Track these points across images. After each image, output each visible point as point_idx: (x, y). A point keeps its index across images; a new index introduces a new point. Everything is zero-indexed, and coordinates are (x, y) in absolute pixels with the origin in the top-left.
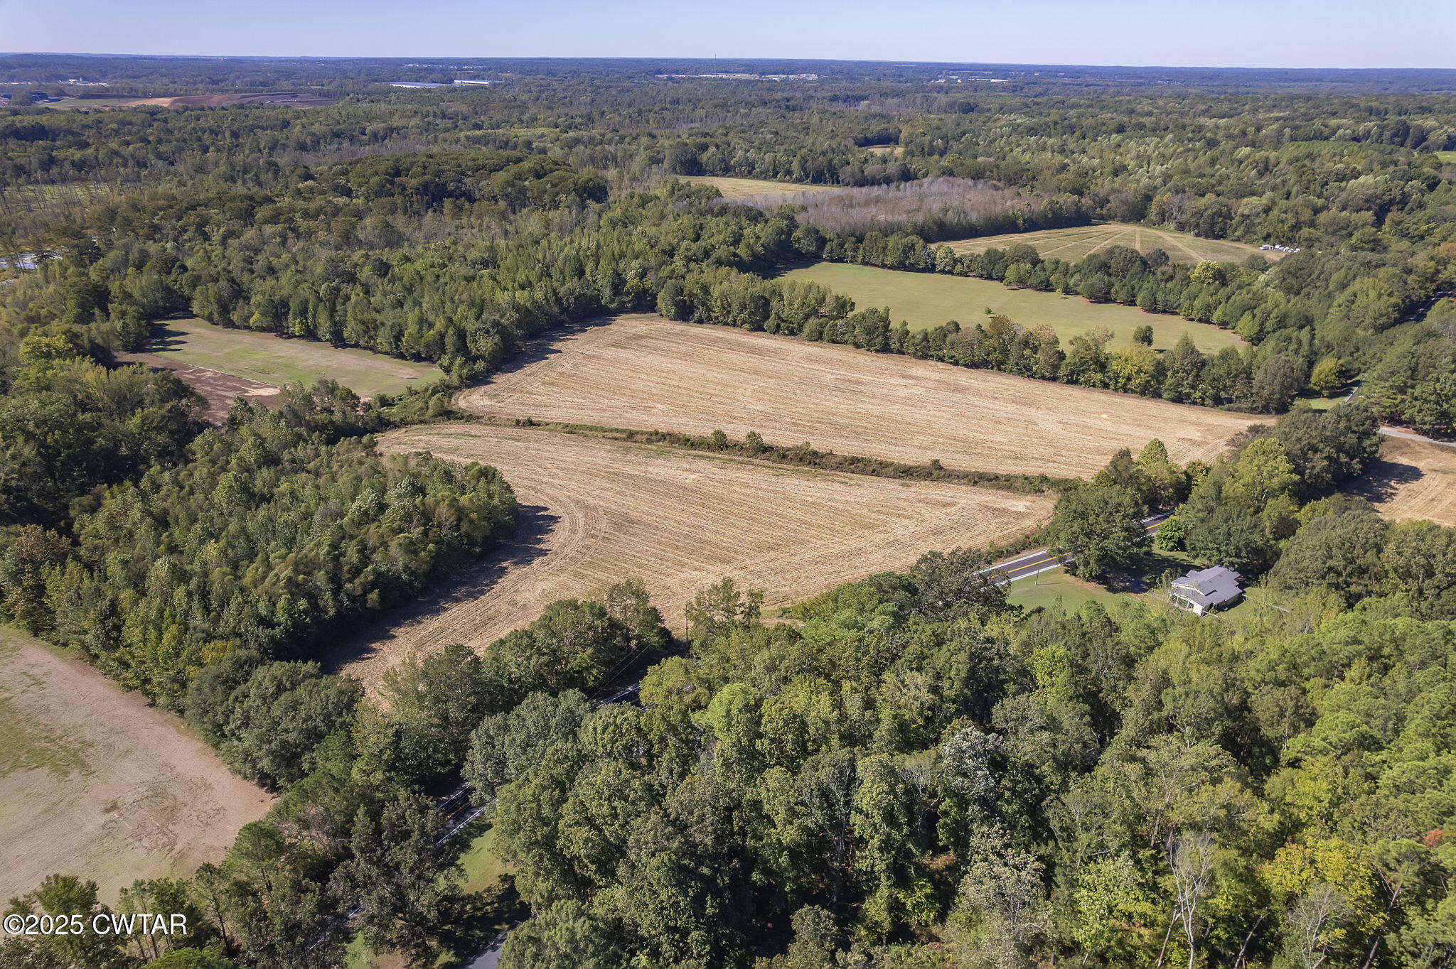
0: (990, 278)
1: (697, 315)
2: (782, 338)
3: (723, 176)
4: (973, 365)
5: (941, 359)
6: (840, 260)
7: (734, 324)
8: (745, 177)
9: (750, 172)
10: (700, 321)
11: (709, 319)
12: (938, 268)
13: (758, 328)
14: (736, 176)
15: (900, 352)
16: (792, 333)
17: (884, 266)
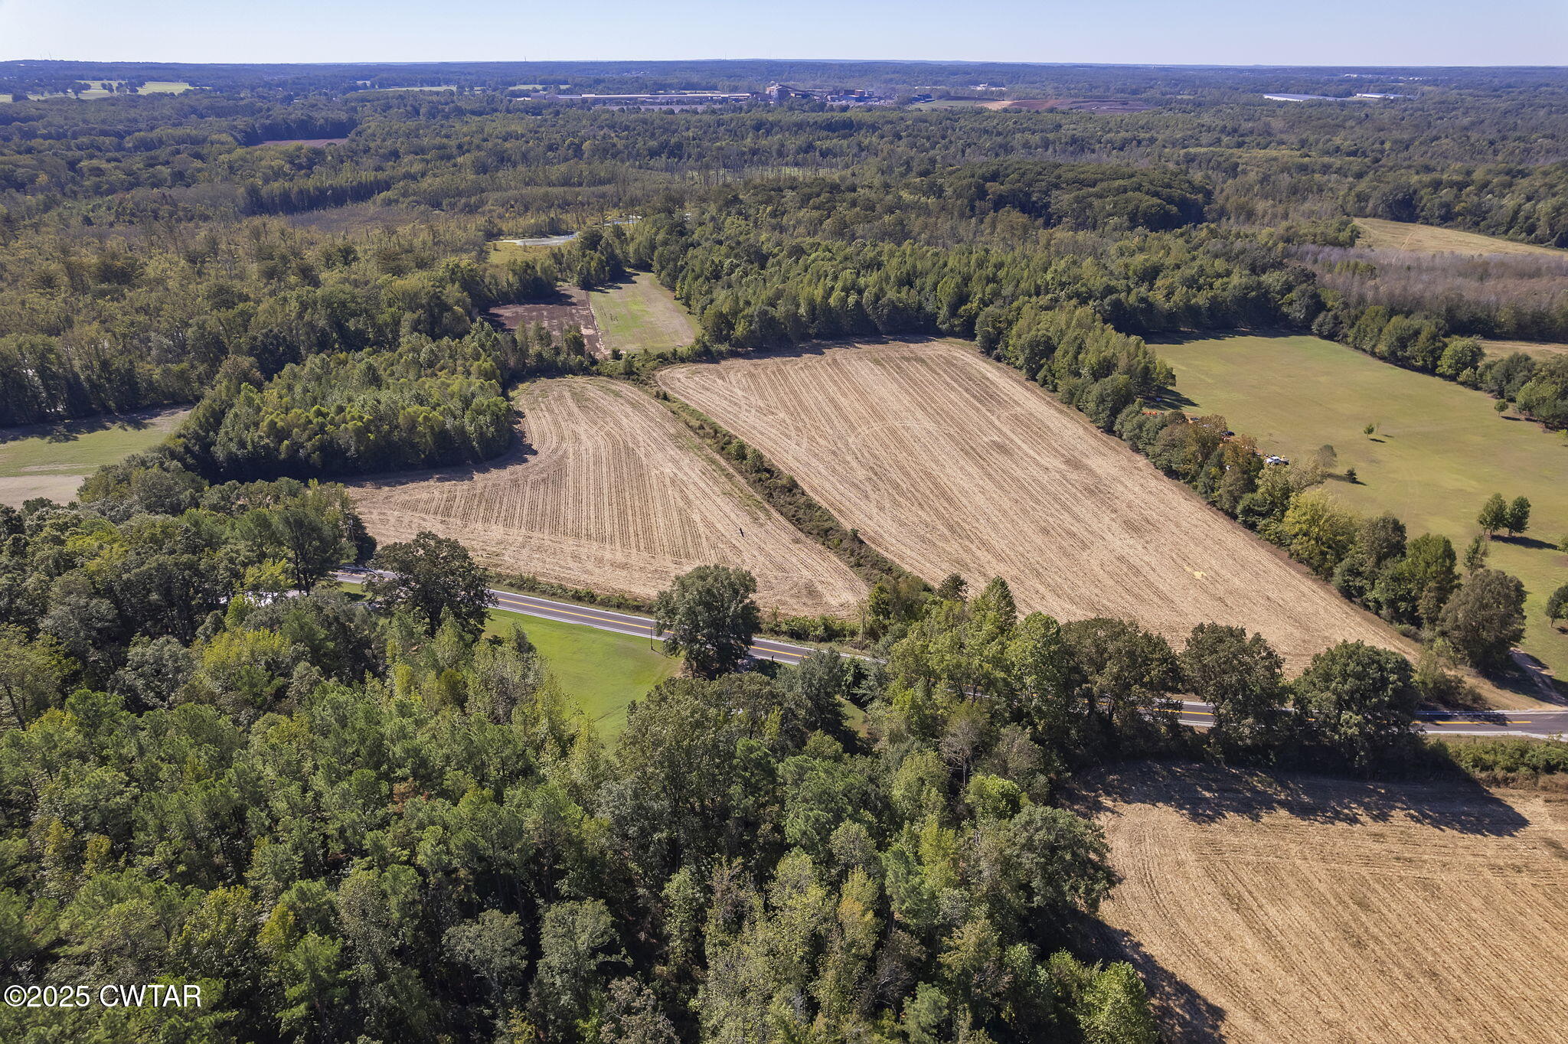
3: (1439, 225)
4: (1171, 473)
6: (1331, 337)
8: (1468, 229)
9: (1477, 224)
10: (998, 359)
12: (1439, 370)
14: (1456, 227)
16: (1055, 389)
17: (1373, 354)
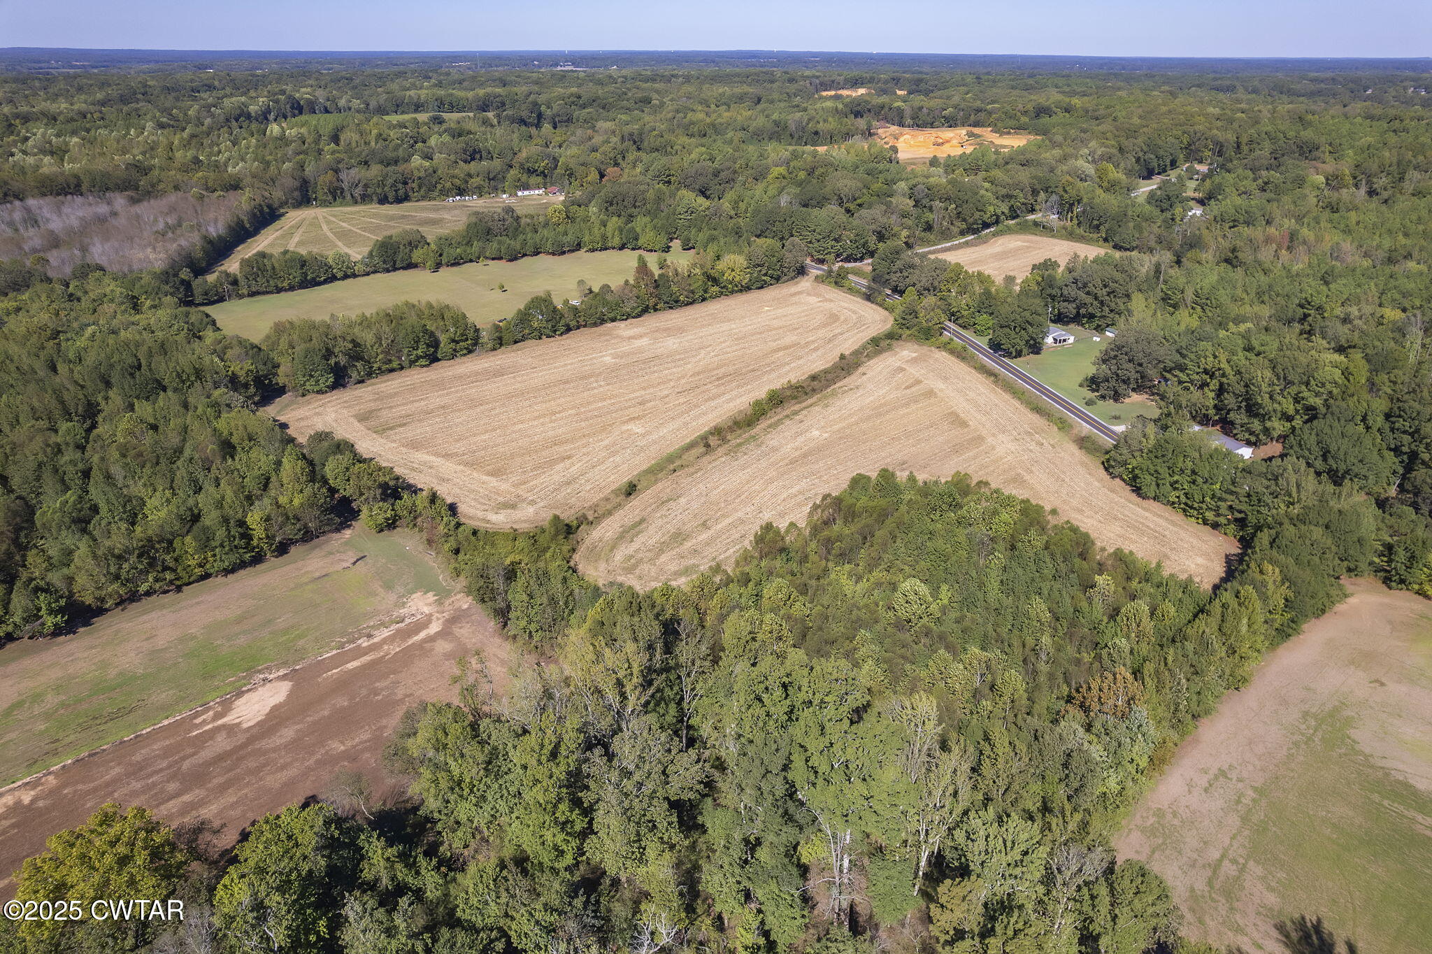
0: (395, 269)
1: (354, 375)
2: (465, 359)
5: (613, 320)
7: (402, 368)
11: (370, 375)
13: (434, 359)
15: (578, 328)
16: (470, 352)
